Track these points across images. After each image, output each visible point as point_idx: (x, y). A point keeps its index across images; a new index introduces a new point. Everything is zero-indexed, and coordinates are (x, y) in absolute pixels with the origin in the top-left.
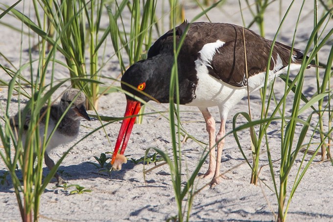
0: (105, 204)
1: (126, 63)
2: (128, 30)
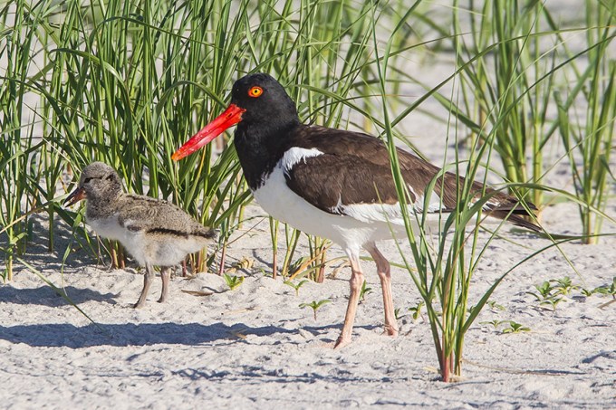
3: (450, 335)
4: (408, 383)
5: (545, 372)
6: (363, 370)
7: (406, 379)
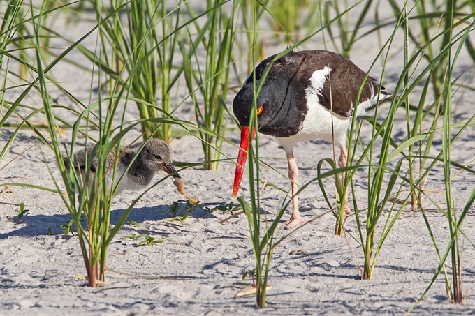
0: (177, 256)
1: (201, 104)
2: (203, 68)
3: (95, 248)
4: (61, 288)
5: (175, 278)
6: (23, 279)
7: (59, 285)
